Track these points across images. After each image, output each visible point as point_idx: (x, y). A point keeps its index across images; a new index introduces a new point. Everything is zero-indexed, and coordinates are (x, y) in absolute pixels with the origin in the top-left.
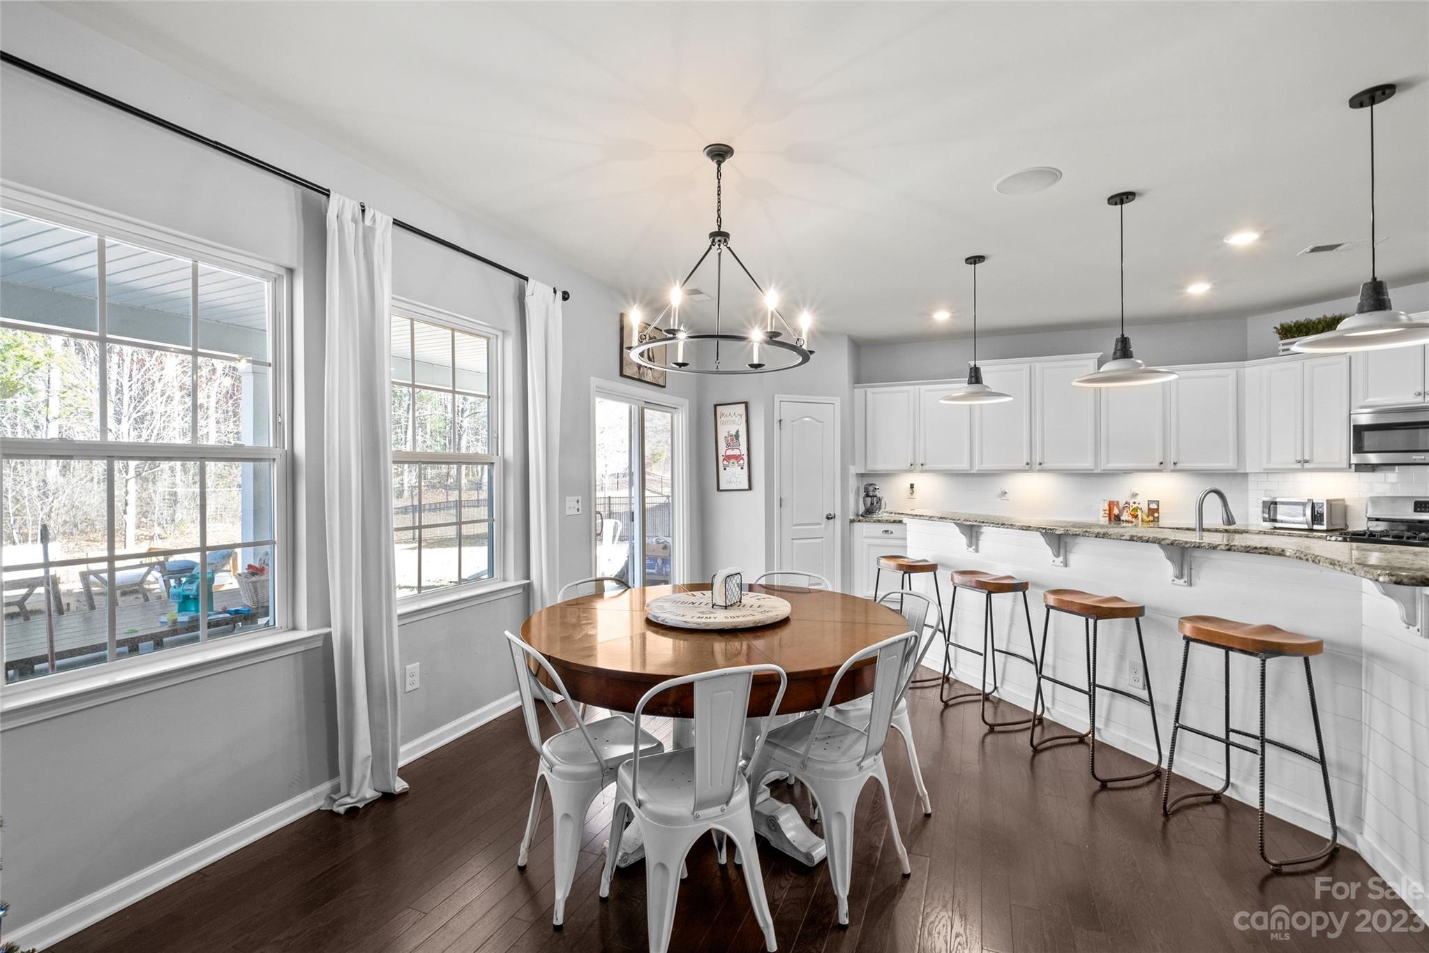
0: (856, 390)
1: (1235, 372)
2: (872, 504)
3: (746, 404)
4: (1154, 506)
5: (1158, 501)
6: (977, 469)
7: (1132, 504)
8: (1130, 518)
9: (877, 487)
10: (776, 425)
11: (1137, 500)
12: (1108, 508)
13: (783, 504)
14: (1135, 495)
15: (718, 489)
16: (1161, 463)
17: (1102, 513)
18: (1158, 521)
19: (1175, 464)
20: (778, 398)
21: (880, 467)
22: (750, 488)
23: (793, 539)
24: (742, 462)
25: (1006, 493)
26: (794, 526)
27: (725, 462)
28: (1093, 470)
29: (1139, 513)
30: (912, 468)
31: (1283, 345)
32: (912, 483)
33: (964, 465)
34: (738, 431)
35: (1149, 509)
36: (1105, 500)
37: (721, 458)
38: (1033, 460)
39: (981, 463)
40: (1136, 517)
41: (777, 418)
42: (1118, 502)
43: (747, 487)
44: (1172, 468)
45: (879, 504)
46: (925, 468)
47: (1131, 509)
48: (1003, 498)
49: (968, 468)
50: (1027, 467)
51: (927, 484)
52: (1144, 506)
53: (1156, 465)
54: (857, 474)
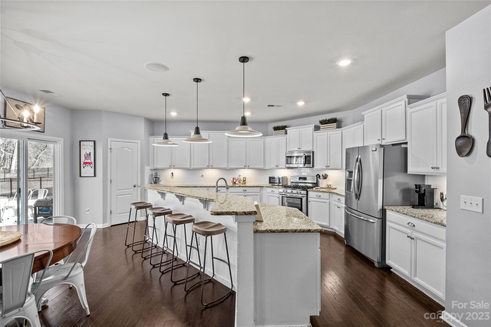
0: (150, 138)
1: (263, 140)
2: (156, 180)
3: (95, 142)
4: (244, 179)
5: (246, 178)
6: (192, 167)
7: (239, 178)
8: (238, 183)
9: (158, 174)
10: (109, 151)
11: (240, 177)
12: (232, 180)
13: (112, 181)
14: (240, 176)
15: (80, 176)
16: (245, 166)
17: (231, 182)
18: (245, 184)
19: (248, 166)
20: (109, 140)
21: (159, 166)
22: (95, 176)
23: (117, 196)
24: (91, 165)
25: (203, 175)
26: (117, 190)
27: (84, 165)
28: (227, 168)
29: (241, 181)
30: (170, 167)
31: (274, 132)
32: (172, 172)
33: (188, 166)
34: (90, 153)
35: (243, 180)
36: (231, 178)
37: (82, 163)
38: (210, 165)
39: (194, 166)
40: (240, 182)
41: (109, 147)
42: (235, 178)
43: (93, 175)
44: (248, 168)
45: (158, 180)
46: (175, 167)
47: (239, 180)
48: (202, 177)
49: (189, 167)
50: (208, 167)
51: (177, 173)
52: (242, 179)
53: (243, 167)
54: (150, 169)
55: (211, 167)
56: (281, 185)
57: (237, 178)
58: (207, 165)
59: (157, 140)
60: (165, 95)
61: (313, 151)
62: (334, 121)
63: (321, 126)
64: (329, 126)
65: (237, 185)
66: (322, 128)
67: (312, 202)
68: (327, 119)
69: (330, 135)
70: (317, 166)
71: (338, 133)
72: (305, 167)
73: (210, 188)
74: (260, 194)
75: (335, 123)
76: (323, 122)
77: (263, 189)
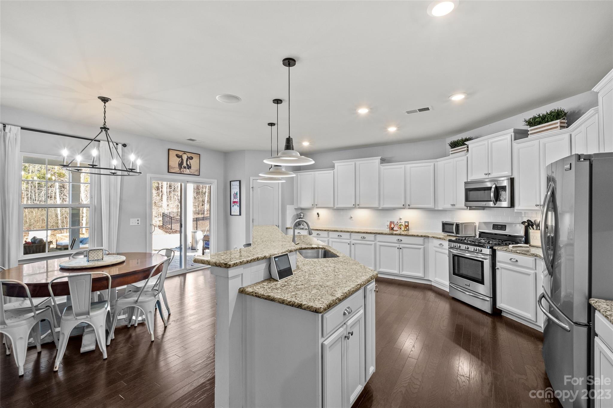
1: (434, 164)
3: (240, 181)
4: (407, 224)
5: (408, 222)
6: (337, 207)
7: (399, 223)
8: (397, 229)
10: (251, 189)
11: (401, 221)
12: (389, 224)
13: (254, 221)
14: (400, 219)
15: (231, 214)
16: (403, 205)
17: (387, 227)
18: (408, 231)
19: (409, 205)
20: (251, 178)
21: (303, 206)
22: (240, 215)
24: (238, 204)
25: (351, 217)
27: (233, 204)
28: (378, 208)
29: (402, 227)
30: (314, 207)
31: (451, 151)
32: (318, 212)
34: (237, 192)
35: (405, 225)
36: (388, 221)
37: (232, 202)
38: (356, 204)
39: (338, 205)
40: (401, 228)
41: (251, 186)
42: (394, 222)
43: (239, 214)
44: (408, 207)
46: (318, 206)
47: (399, 225)
48: (351, 219)
49: (333, 206)
50: (354, 206)
51: (323, 213)
52: (403, 224)
53: (402, 206)
54: (295, 209)
55: (358, 206)
56: (459, 236)
57: (397, 223)
58: (354, 203)
60: (270, 124)
61: (512, 177)
62: (557, 115)
63: (529, 129)
64: (545, 127)
65: (395, 232)
66: (531, 134)
67: (503, 270)
69: (544, 144)
70: (519, 205)
71: (562, 139)
72: (496, 206)
74: (424, 247)
75: (558, 119)
76: (533, 122)
77: (429, 240)
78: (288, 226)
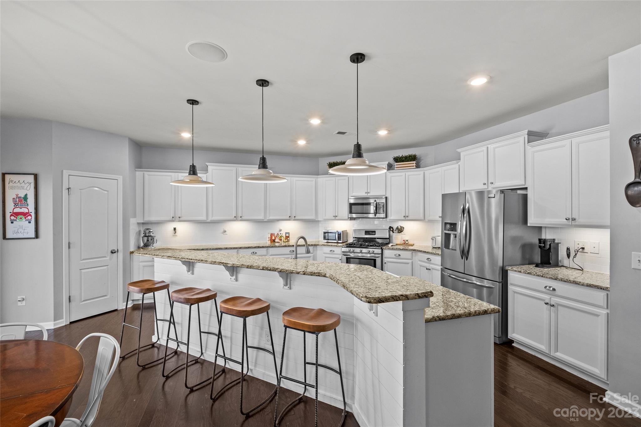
0: (137, 172)
1: (315, 180)
2: (148, 241)
3: (35, 175)
4: (287, 235)
5: (289, 233)
6: (210, 219)
7: (279, 234)
8: (279, 241)
9: (151, 231)
10: (65, 192)
11: (281, 233)
12: (270, 237)
13: (71, 246)
14: (280, 230)
15: (4, 238)
16: (290, 217)
17: (268, 239)
18: (289, 241)
19: (295, 217)
20: (66, 173)
21: (153, 218)
22: (37, 237)
23: (80, 269)
24: (29, 217)
25: (226, 231)
26: (82, 260)
27: (13, 218)
28: (264, 220)
29: (282, 238)
30: (173, 220)
31: (329, 170)
32: (175, 227)
33: (203, 218)
34: (26, 195)
35: (286, 236)
36: (269, 233)
37: (8, 215)
38: (238, 215)
39: (212, 216)
40: (281, 240)
42: (274, 234)
43: (33, 236)
44: (294, 219)
45: (152, 241)
46: (181, 219)
47: (279, 236)
48: (224, 234)
49: (206, 219)
50: (235, 219)
51: (183, 228)
52: (284, 235)
53: (288, 218)
54: (138, 223)
55: (240, 219)
56: (341, 242)
57: (277, 234)
58: (234, 215)
59: (149, 175)
60: (191, 102)
61: (386, 196)
62: (412, 158)
63: (396, 164)
64: (406, 164)
65: (277, 244)
66: (397, 167)
67: (388, 263)
68: (404, 156)
69: (409, 175)
70: (391, 216)
71: (420, 174)
72: (376, 217)
73: (241, 250)
74: (313, 255)
75: (414, 161)
76: (397, 160)
77: (318, 248)
78: (132, 250)
